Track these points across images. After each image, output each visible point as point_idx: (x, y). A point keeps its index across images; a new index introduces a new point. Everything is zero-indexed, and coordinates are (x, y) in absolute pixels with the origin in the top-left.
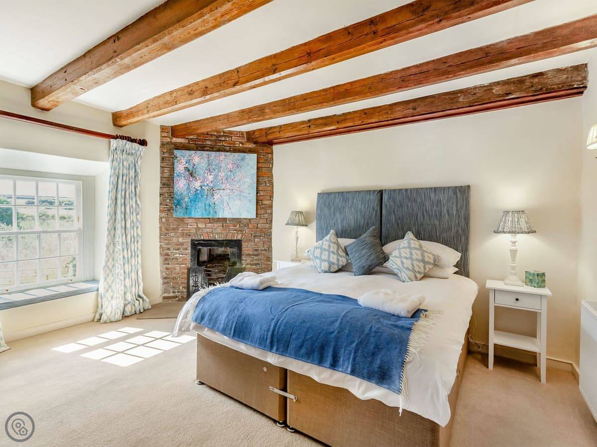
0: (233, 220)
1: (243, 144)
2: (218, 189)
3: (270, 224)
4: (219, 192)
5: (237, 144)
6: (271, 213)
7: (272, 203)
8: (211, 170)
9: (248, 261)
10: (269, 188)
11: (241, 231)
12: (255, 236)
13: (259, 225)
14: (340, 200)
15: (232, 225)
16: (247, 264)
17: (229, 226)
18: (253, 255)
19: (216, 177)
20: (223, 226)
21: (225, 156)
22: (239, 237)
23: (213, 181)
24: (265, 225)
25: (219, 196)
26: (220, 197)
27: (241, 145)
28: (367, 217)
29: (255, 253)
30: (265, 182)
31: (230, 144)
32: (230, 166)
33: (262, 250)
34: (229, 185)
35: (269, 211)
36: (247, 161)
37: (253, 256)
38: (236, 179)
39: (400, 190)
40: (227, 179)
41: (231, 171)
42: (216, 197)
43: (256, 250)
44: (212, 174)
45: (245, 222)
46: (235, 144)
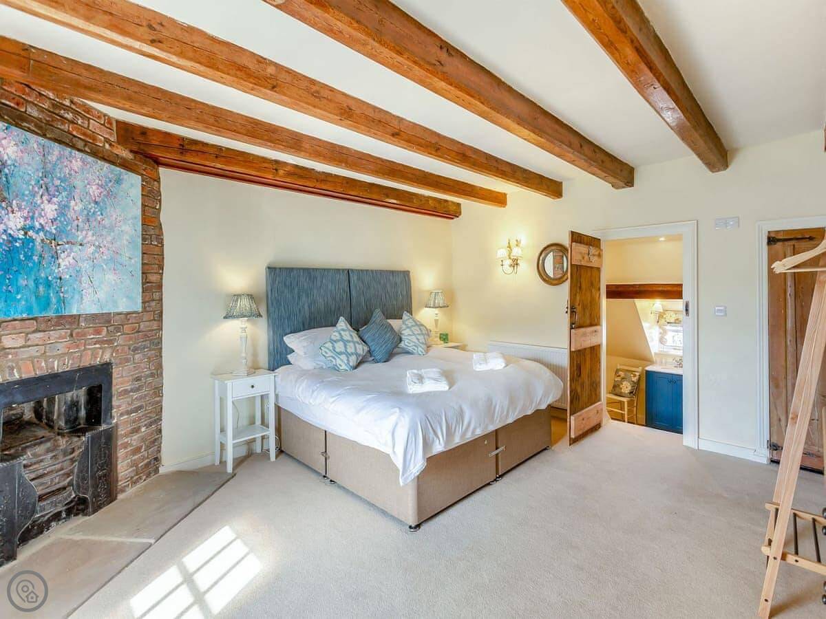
0: (94, 317)
1: (110, 145)
2: (68, 243)
3: (159, 321)
4: (71, 249)
5: (101, 141)
6: (161, 300)
7: (162, 279)
8: (52, 189)
9: (123, 408)
10: (156, 251)
11: (110, 342)
12: (135, 349)
13: (142, 325)
14: (306, 280)
15: (91, 330)
16: (122, 415)
17: (84, 335)
18: (132, 390)
19: (63, 210)
20: (71, 335)
21: (83, 162)
22: (107, 358)
23: (55, 219)
24: (151, 323)
25: (70, 259)
26: (72, 261)
27: (107, 146)
28: (338, 299)
29: (137, 384)
30: (151, 235)
31: (84, 134)
32: (94, 190)
33: (147, 377)
34: (93, 235)
35: (156, 296)
36: (125, 185)
37: (132, 394)
38: (106, 222)
39: (367, 271)
40: (88, 221)
41: (96, 203)
42: (65, 261)
43: (138, 379)
44: (55, 200)
45: (116, 321)
46: (94, 139)
